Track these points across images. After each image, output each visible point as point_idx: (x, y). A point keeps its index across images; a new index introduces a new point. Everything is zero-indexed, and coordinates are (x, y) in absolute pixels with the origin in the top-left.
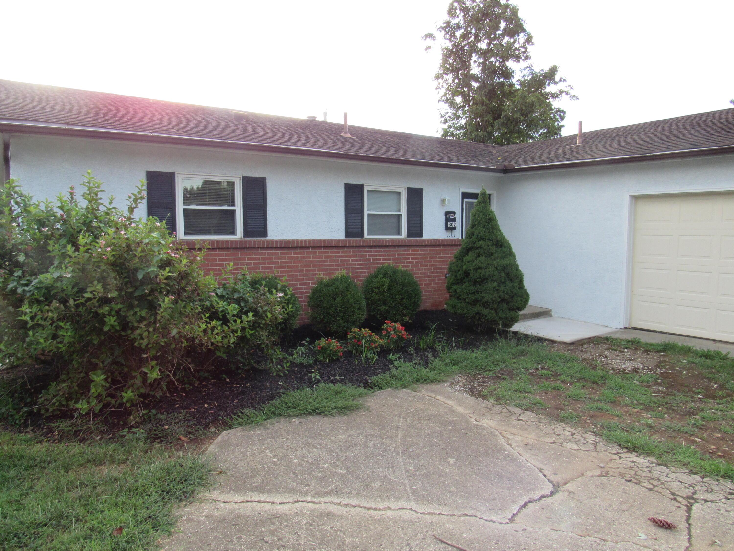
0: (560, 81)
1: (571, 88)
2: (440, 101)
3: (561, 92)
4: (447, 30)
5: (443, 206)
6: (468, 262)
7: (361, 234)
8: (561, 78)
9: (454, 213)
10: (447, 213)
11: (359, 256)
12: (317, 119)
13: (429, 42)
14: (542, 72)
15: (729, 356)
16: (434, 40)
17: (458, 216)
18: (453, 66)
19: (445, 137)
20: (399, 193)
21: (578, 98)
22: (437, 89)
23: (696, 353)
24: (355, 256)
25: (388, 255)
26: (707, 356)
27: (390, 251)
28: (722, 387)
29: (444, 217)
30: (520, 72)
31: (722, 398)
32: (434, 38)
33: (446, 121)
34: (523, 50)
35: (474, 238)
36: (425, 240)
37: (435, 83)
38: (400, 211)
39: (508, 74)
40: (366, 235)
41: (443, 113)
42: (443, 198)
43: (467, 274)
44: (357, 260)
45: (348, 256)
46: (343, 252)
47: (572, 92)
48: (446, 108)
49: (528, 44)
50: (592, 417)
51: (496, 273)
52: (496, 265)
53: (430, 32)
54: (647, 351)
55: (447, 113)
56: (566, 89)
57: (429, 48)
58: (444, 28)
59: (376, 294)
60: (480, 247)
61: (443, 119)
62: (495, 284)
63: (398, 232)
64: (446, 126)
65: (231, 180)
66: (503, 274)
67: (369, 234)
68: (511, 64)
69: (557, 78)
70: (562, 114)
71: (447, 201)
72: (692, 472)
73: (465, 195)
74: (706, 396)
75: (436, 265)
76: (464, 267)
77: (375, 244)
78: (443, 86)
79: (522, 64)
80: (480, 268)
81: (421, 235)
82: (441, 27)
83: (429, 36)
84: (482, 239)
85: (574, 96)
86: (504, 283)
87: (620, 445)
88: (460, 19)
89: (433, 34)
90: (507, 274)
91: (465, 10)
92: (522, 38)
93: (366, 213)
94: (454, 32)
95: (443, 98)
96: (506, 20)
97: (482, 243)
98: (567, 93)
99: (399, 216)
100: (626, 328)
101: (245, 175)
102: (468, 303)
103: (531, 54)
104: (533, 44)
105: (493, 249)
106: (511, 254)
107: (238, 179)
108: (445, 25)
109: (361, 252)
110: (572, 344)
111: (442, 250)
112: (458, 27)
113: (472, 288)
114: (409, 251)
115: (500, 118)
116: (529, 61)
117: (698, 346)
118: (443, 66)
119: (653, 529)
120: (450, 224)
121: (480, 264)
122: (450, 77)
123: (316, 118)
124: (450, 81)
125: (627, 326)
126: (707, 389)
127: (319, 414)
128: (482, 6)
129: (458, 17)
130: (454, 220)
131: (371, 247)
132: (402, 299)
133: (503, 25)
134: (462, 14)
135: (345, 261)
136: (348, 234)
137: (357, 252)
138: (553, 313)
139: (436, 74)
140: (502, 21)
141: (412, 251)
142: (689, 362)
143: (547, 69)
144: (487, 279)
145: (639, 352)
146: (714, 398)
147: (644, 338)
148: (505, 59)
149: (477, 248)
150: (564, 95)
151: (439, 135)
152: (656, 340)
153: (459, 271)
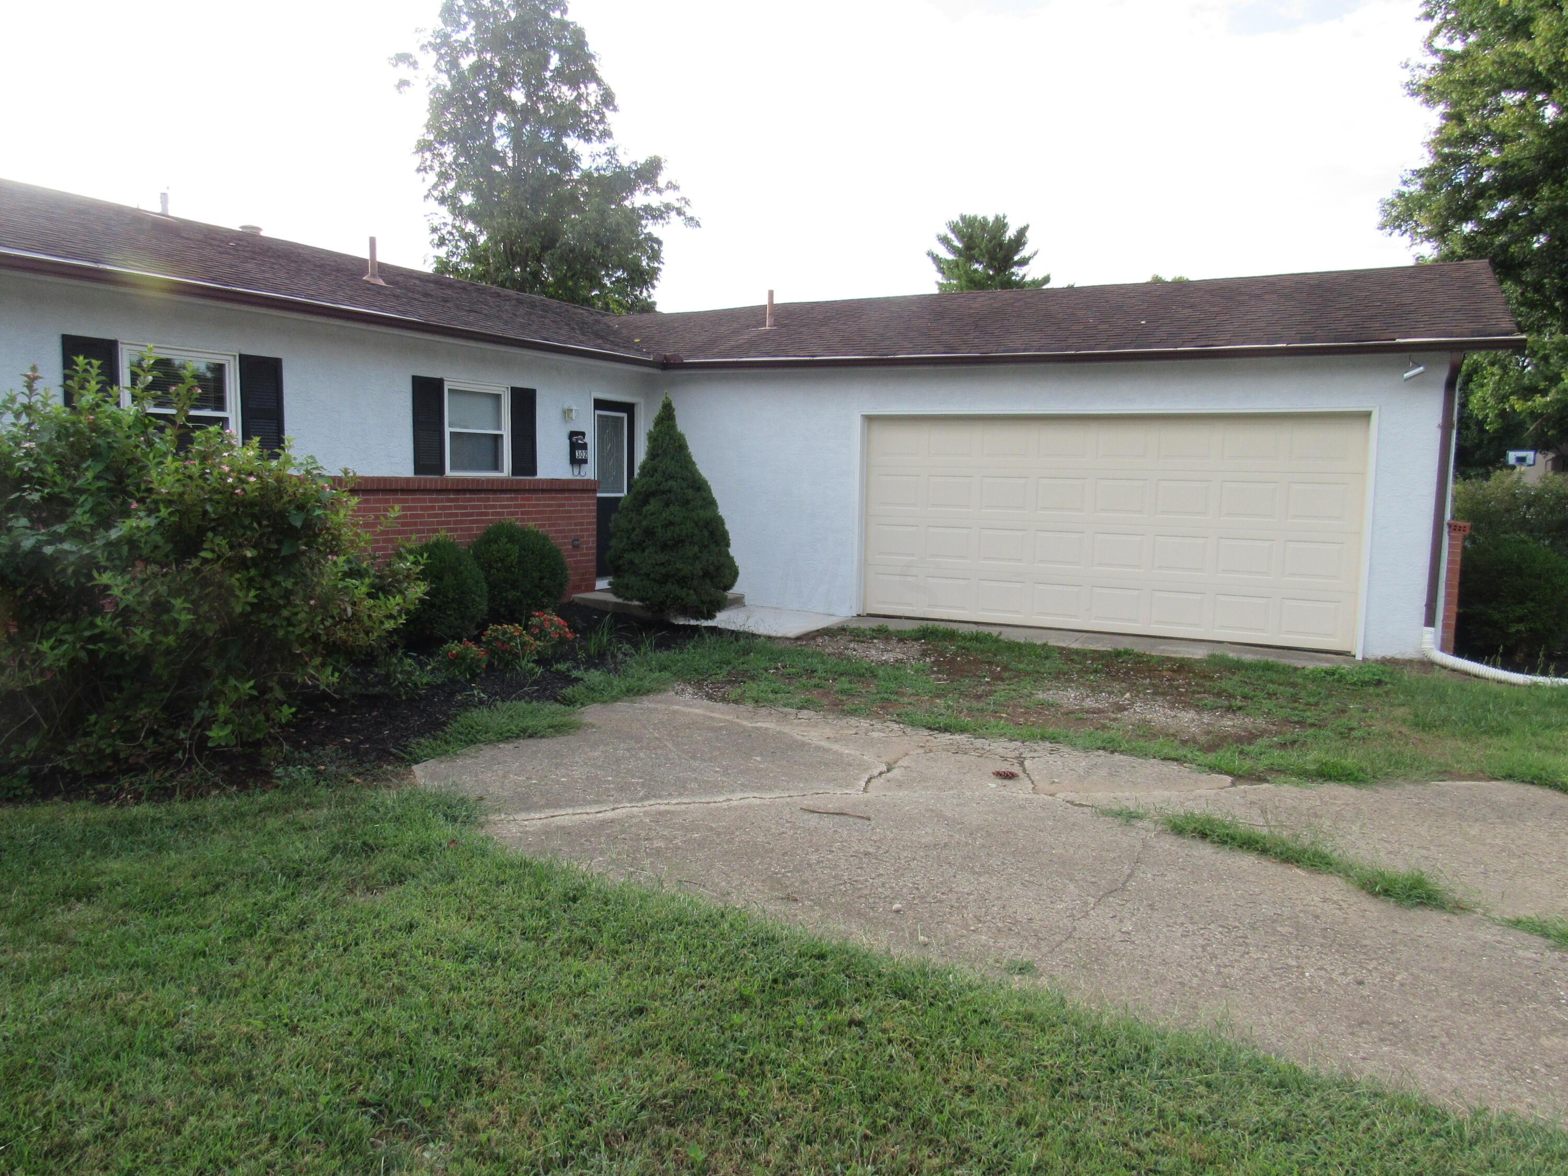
0: (667, 187)
1: (686, 203)
2: (426, 197)
3: (668, 207)
4: (443, 51)
5: (566, 421)
6: (652, 514)
7: (441, 470)
8: (669, 182)
9: (583, 434)
10: (572, 434)
11: (440, 508)
12: (263, 234)
13: (404, 71)
14: (634, 168)
15: (1001, 637)
16: (416, 68)
17: (590, 439)
18: (454, 130)
19: (442, 273)
20: (497, 397)
21: (698, 224)
22: (419, 170)
23: (964, 638)
24: (433, 508)
25: (486, 507)
26: (977, 638)
27: (488, 500)
28: (1005, 668)
29: (567, 442)
30: (591, 159)
31: (1010, 679)
32: (414, 65)
33: (442, 242)
34: (597, 118)
35: (658, 476)
36: (539, 480)
37: (417, 160)
38: (499, 428)
39: (568, 161)
40: (448, 472)
41: (436, 222)
42: (566, 407)
43: (649, 533)
44: (436, 516)
45: (423, 508)
46: (413, 500)
47: (689, 212)
48: (444, 214)
49: (607, 107)
50: (882, 708)
51: (696, 531)
52: (696, 519)
53: (406, 51)
54: (901, 640)
55: (445, 224)
56: (677, 205)
57: (403, 83)
58: (436, 48)
59: (498, 570)
60: (670, 491)
61: (436, 237)
62: (696, 549)
63: (497, 466)
64: (442, 252)
65: (219, 360)
66: (706, 533)
67: (452, 468)
68: (572, 142)
69: (662, 181)
70: (656, 246)
71: (574, 414)
72: (1011, 740)
73: (600, 404)
74: (992, 679)
75: (559, 525)
76: (644, 523)
77: (465, 487)
78: (432, 168)
79: (597, 146)
80: (671, 523)
81: (534, 473)
82: (430, 43)
83: (403, 58)
84: (672, 477)
85: (692, 219)
86: (707, 546)
87: (930, 728)
88: (467, 33)
89: (411, 56)
90: (712, 533)
91: (478, 14)
92: (592, 91)
93: (448, 430)
94: (457, 58)
95: (436, 193)
96: (561, 50)
97: (671, 483)
98: (679, 212)
99: (497, 439)
100: (859, 615)
101: (244, 352)
102: (654, 580)
103: (613, 129)
104: (615, 109)
105: (690, 493)
106: (711, 503)
107: (231, 358)
108: (439, 41)
109: (442, 501)
110: (798, 638)
111: (567, 499)
112: (466, 48)
113: (662, 557)
114: (516, 499)
115: (554, 247)
116: (609, 143)
117: (963, 629)
118: (434, 125)
119: (1000, 782)
120: (579, 454)
121: (672, 518)
122: (449, 152)
123: (260, 229)
124: (449, 159)
125: (861, 612)
126: (992, 672)
127: (530, 736)
128: (513, 15)
129: (465, 29)
130: (584, 447)
131: (458, 491)
132: (541, 578)
133: (555, 61)
134: (473, 24)
135: (417, 516)
136: (419, 468)
137: (436, 501)
138: (747, 601)
139: (419, 141)
140: (552, 53)
141: (523, 499)
142: (959, 647)
143: (643, 162)
144: (683, 541)
145: (894, 641)
146: (1002, 680)
147: (892, 625)
148: (560, 132)
149: (664, 492)
150: (673, 214)
151: (428, 268)
152: (909, 626)
153: (633, 529)
